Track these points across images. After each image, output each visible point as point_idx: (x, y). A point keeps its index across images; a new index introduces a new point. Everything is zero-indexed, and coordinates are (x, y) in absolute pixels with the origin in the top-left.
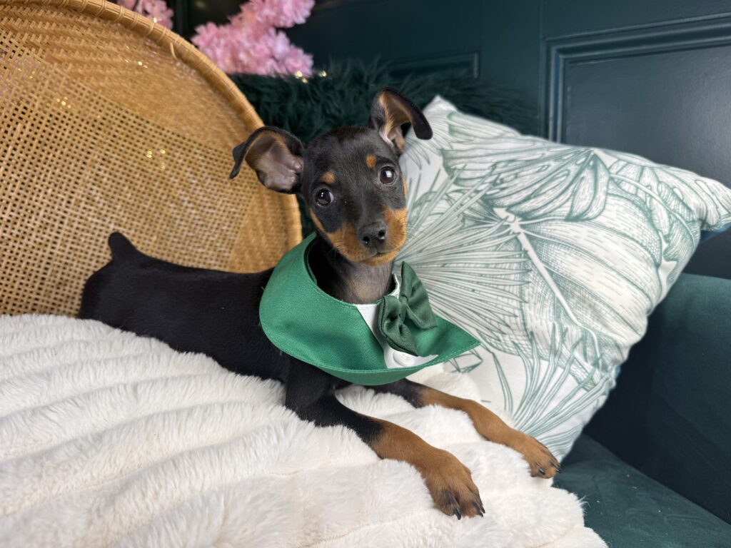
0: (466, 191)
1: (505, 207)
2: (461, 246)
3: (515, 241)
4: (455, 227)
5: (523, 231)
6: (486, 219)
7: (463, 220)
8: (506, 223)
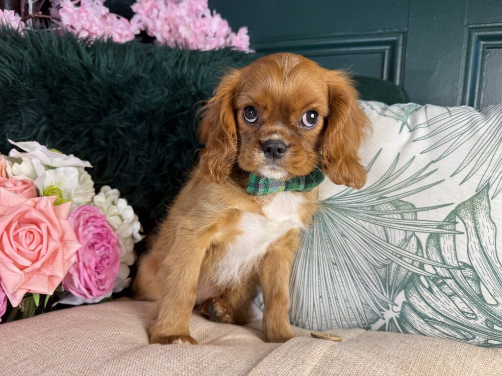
0: (419, 254)
1: (407, 300)
2: (358, 273)
3: (376, 317)
4: (375, 259)
5: (387, 321)
6: (390, 287)
7: (385, 266)
8: (390, 306)
